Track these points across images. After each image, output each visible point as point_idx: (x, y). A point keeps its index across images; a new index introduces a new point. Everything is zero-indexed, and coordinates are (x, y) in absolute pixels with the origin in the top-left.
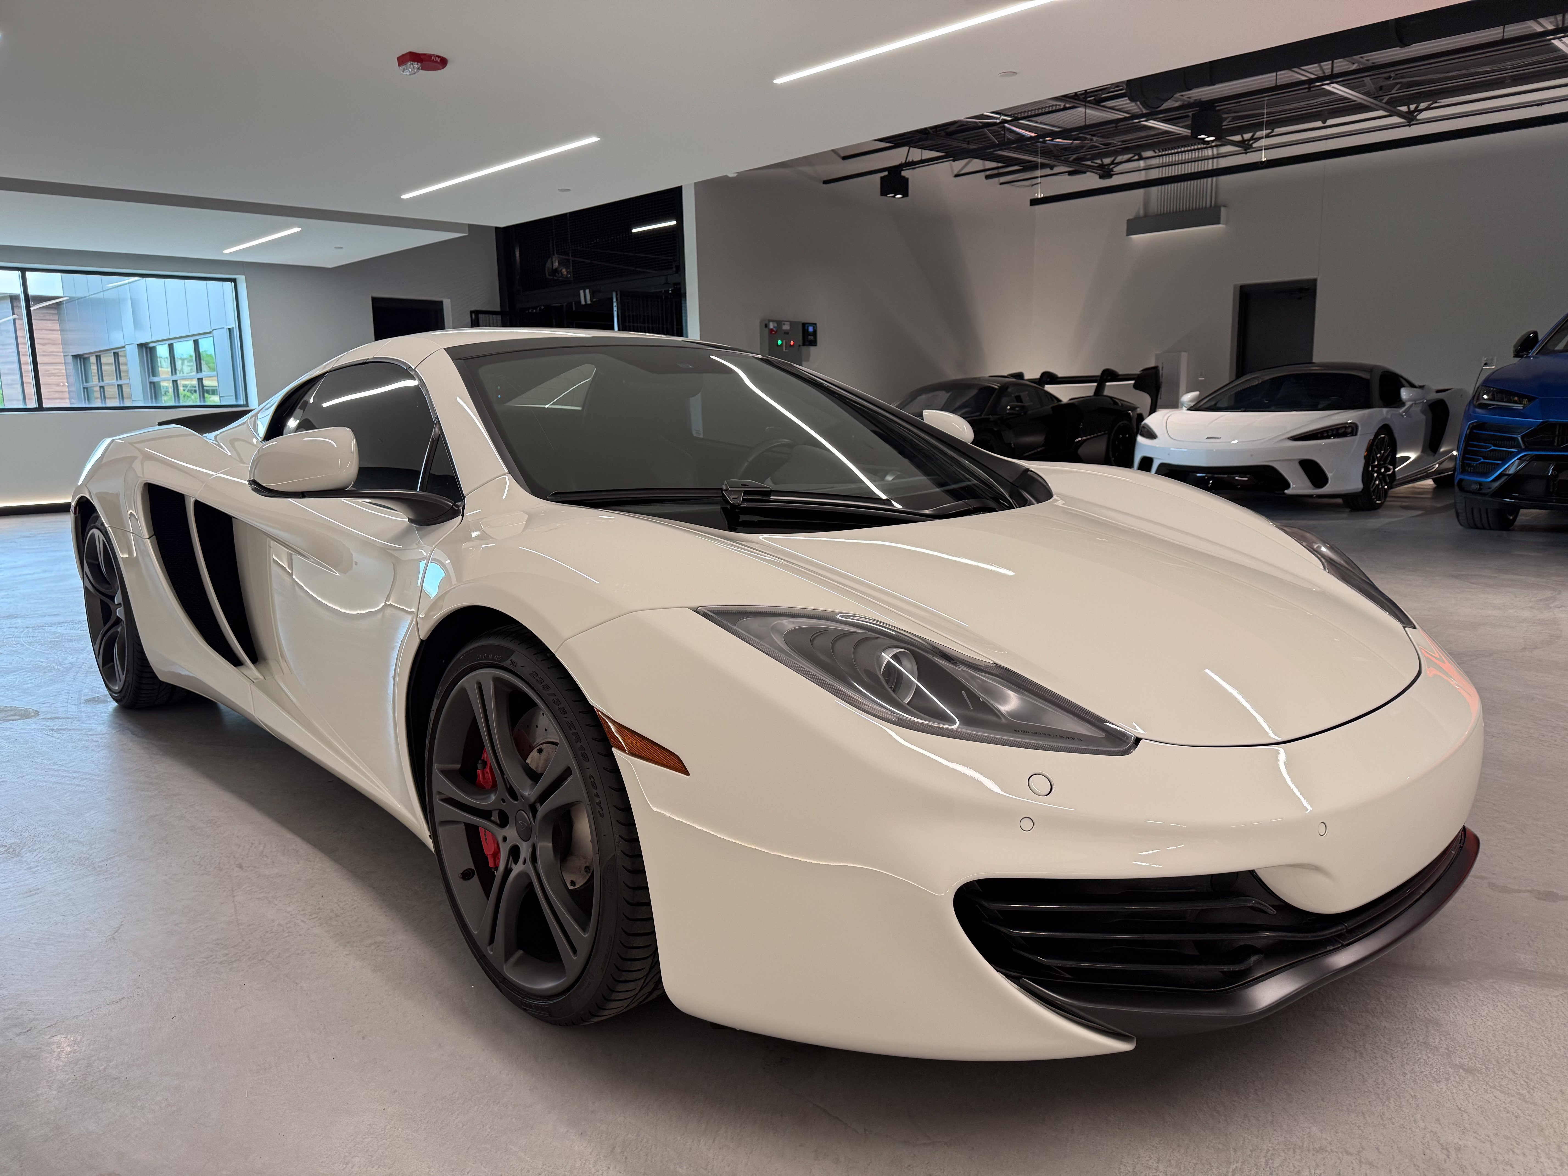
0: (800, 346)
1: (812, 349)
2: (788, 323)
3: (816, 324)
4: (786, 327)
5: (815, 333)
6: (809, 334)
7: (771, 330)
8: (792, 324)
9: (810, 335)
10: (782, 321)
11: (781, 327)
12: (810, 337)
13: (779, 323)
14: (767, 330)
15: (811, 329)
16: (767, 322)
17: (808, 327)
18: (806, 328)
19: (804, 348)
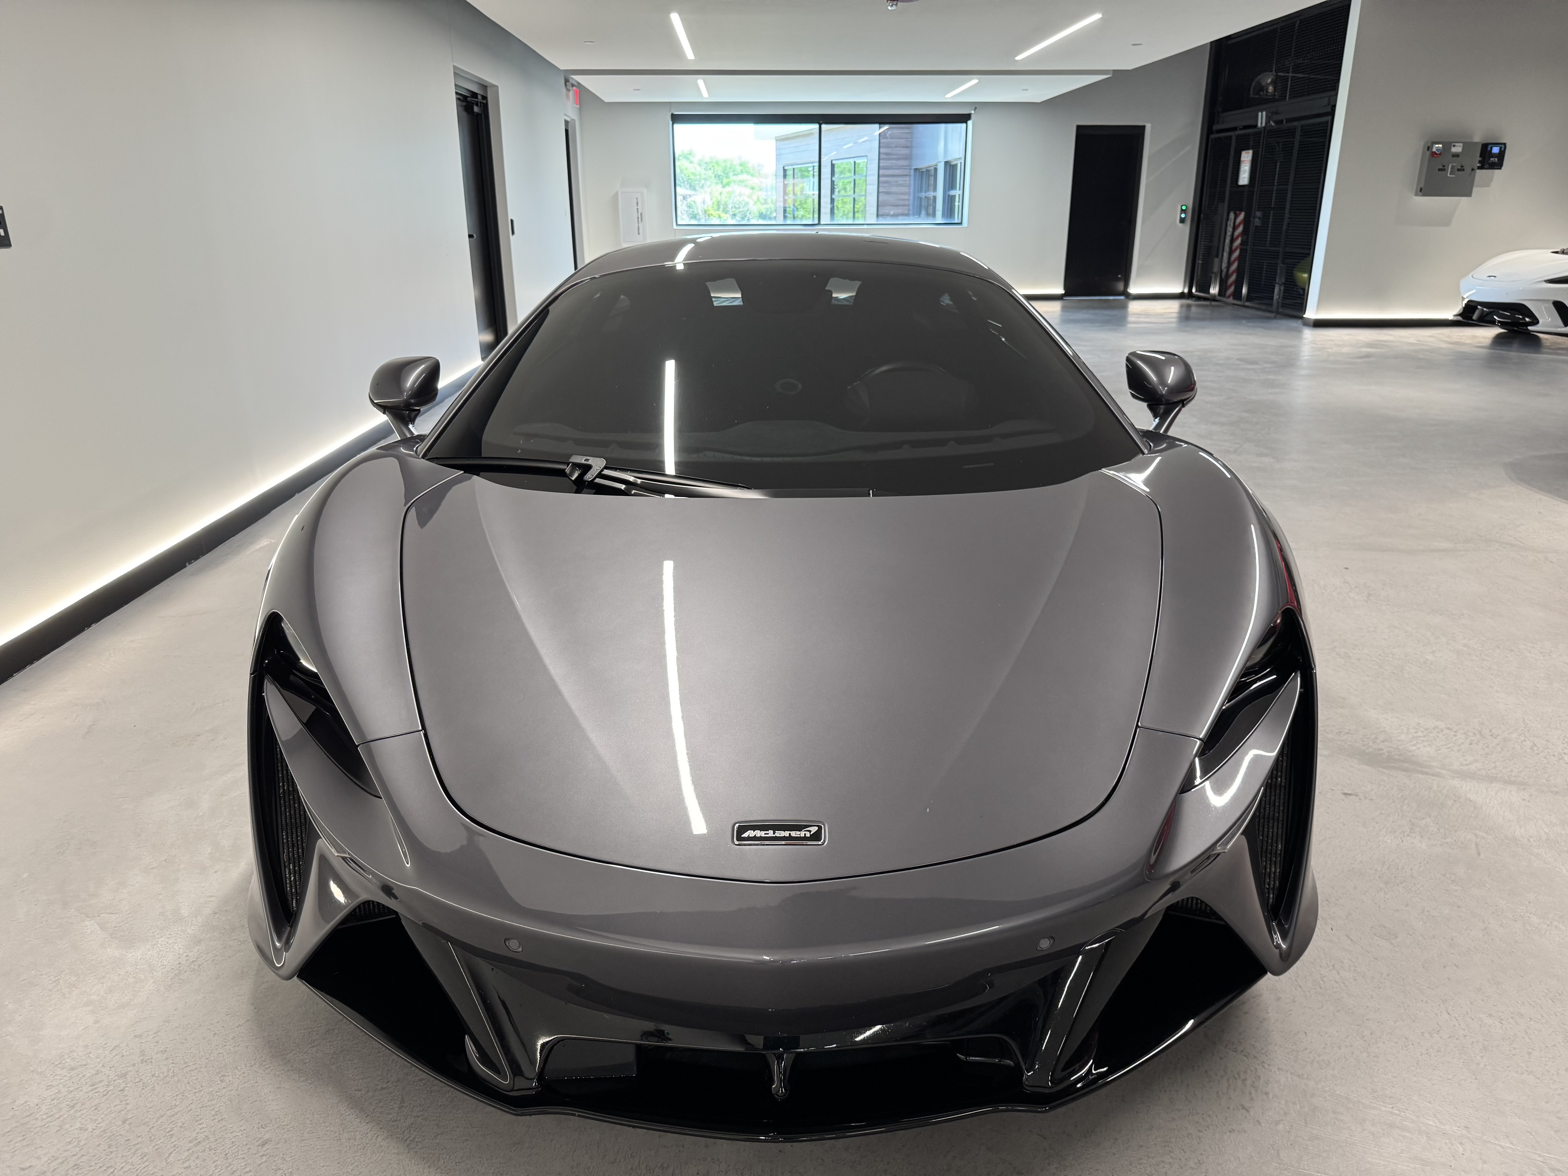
0: (1473, 170)
1: (1497, 171)
2: (1461, 144)
3: (1505, 144)
4: (1457, 149)
5: (1501, 155)
6: (1492, 155)
7: (1434, 154)
8: (1467, 145)
9: (1493, 157)
10: (1451, 143)
11: (1451, 148)
12: (1491, 159)
13: (1447, 146)
14: (1428, 153)
15: (1496, 150)
16: (1429, 145)
17: (1491, 148)
18: (1489, 149)
19: (1481, 174)
